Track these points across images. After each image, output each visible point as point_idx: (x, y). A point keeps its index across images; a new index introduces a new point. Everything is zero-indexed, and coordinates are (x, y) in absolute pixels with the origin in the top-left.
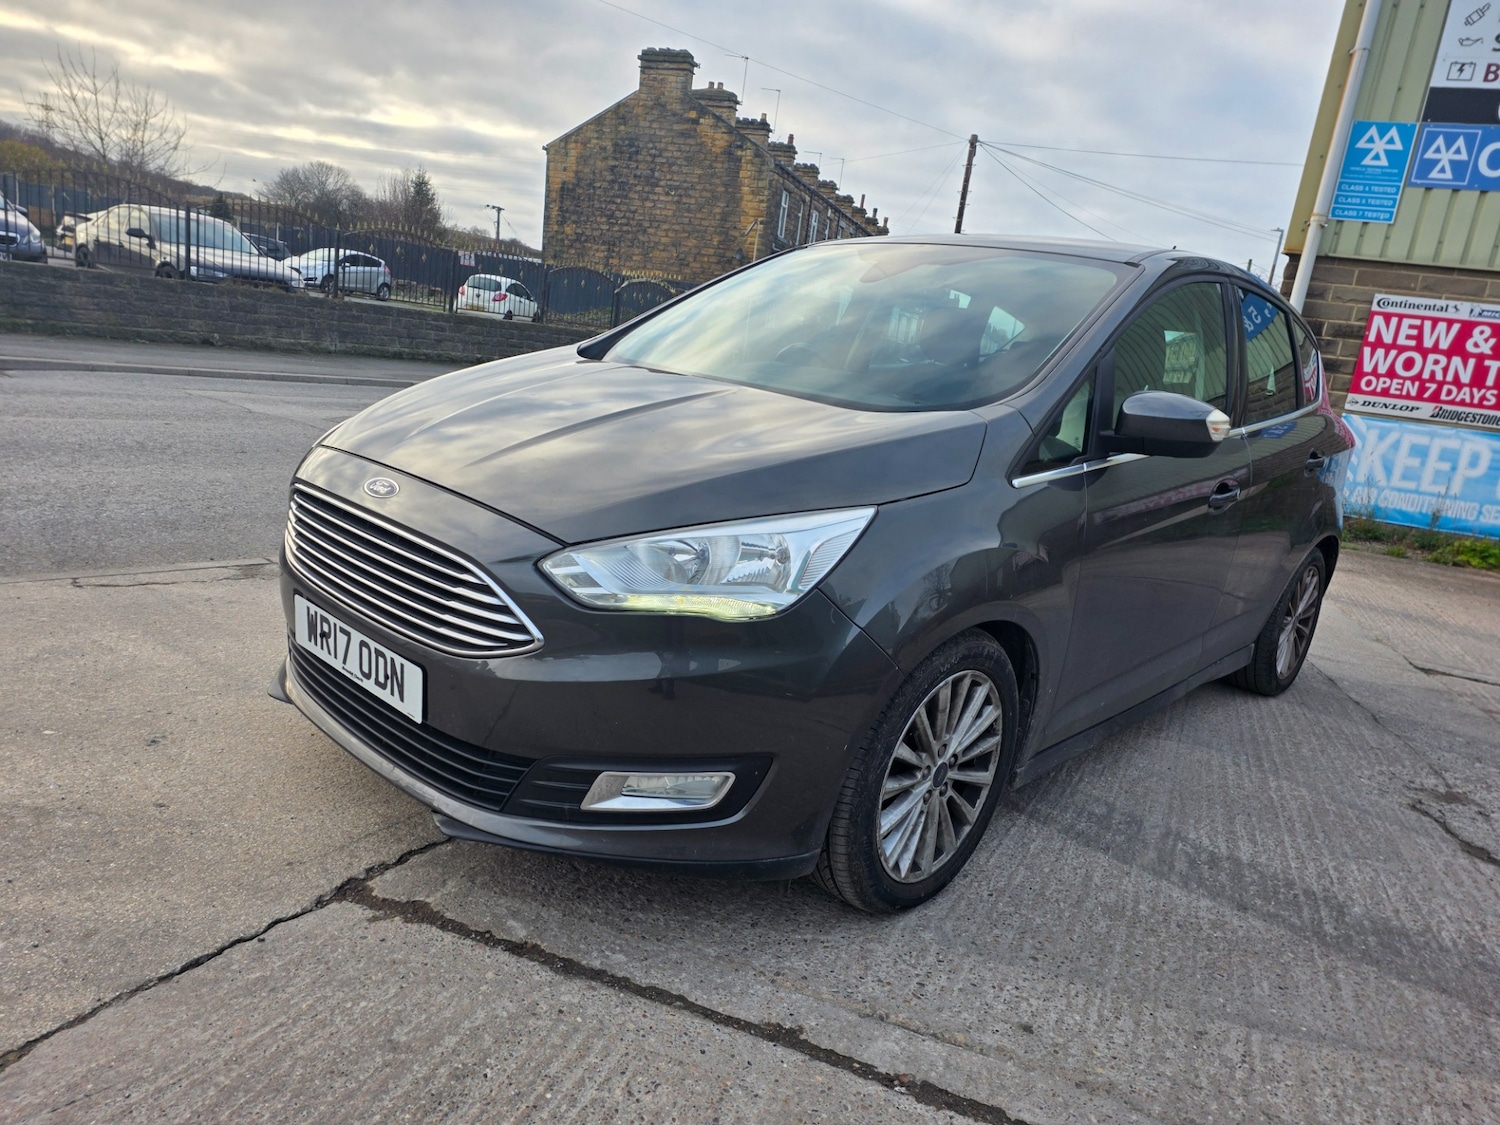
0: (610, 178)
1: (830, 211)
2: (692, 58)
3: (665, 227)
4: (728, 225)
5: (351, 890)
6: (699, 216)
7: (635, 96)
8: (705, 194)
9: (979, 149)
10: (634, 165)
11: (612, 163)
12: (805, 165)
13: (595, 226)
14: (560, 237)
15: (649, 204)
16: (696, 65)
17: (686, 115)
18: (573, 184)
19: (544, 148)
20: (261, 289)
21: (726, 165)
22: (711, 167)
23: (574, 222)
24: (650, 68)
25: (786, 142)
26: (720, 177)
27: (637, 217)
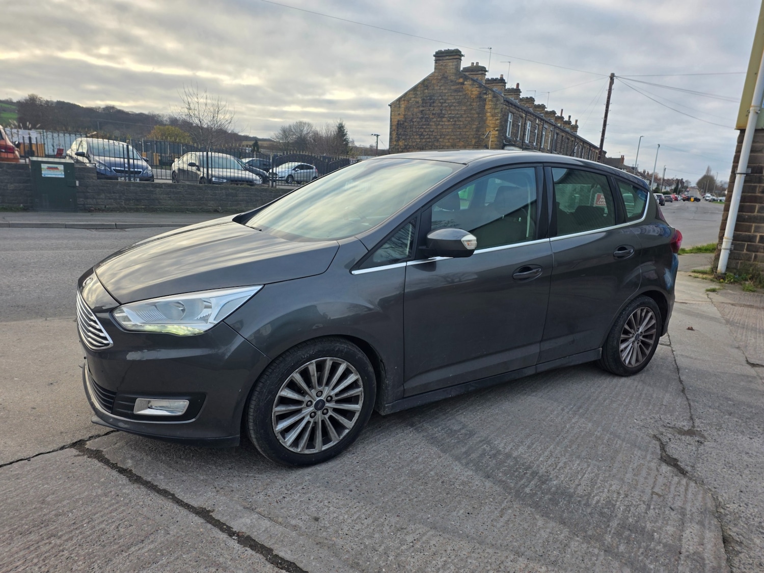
0: (420, 116)
1: (537, 120)
2: (460, 52)
3: (448, 137)
4: (480, 133)
5: (78, 445)
6: (465, 130)
7: (432, 75)
8: (467, 119)
9: (615, 80)
10: (432, 108)
11: (421, 109)
12: (527, 98)
13: (414, 140)
14: (397, 147)
15: (440, 127)
16: (463, 56)
17: (457, 81)
18: (403, 121)
19: (389, 105)
20: (239, 186)
21: (478, 104)
22: (471, 105)
23: (403, 139)
24: (440, 60)
25: (515, 87)
26: (475, 110)
27: (434, 134)
